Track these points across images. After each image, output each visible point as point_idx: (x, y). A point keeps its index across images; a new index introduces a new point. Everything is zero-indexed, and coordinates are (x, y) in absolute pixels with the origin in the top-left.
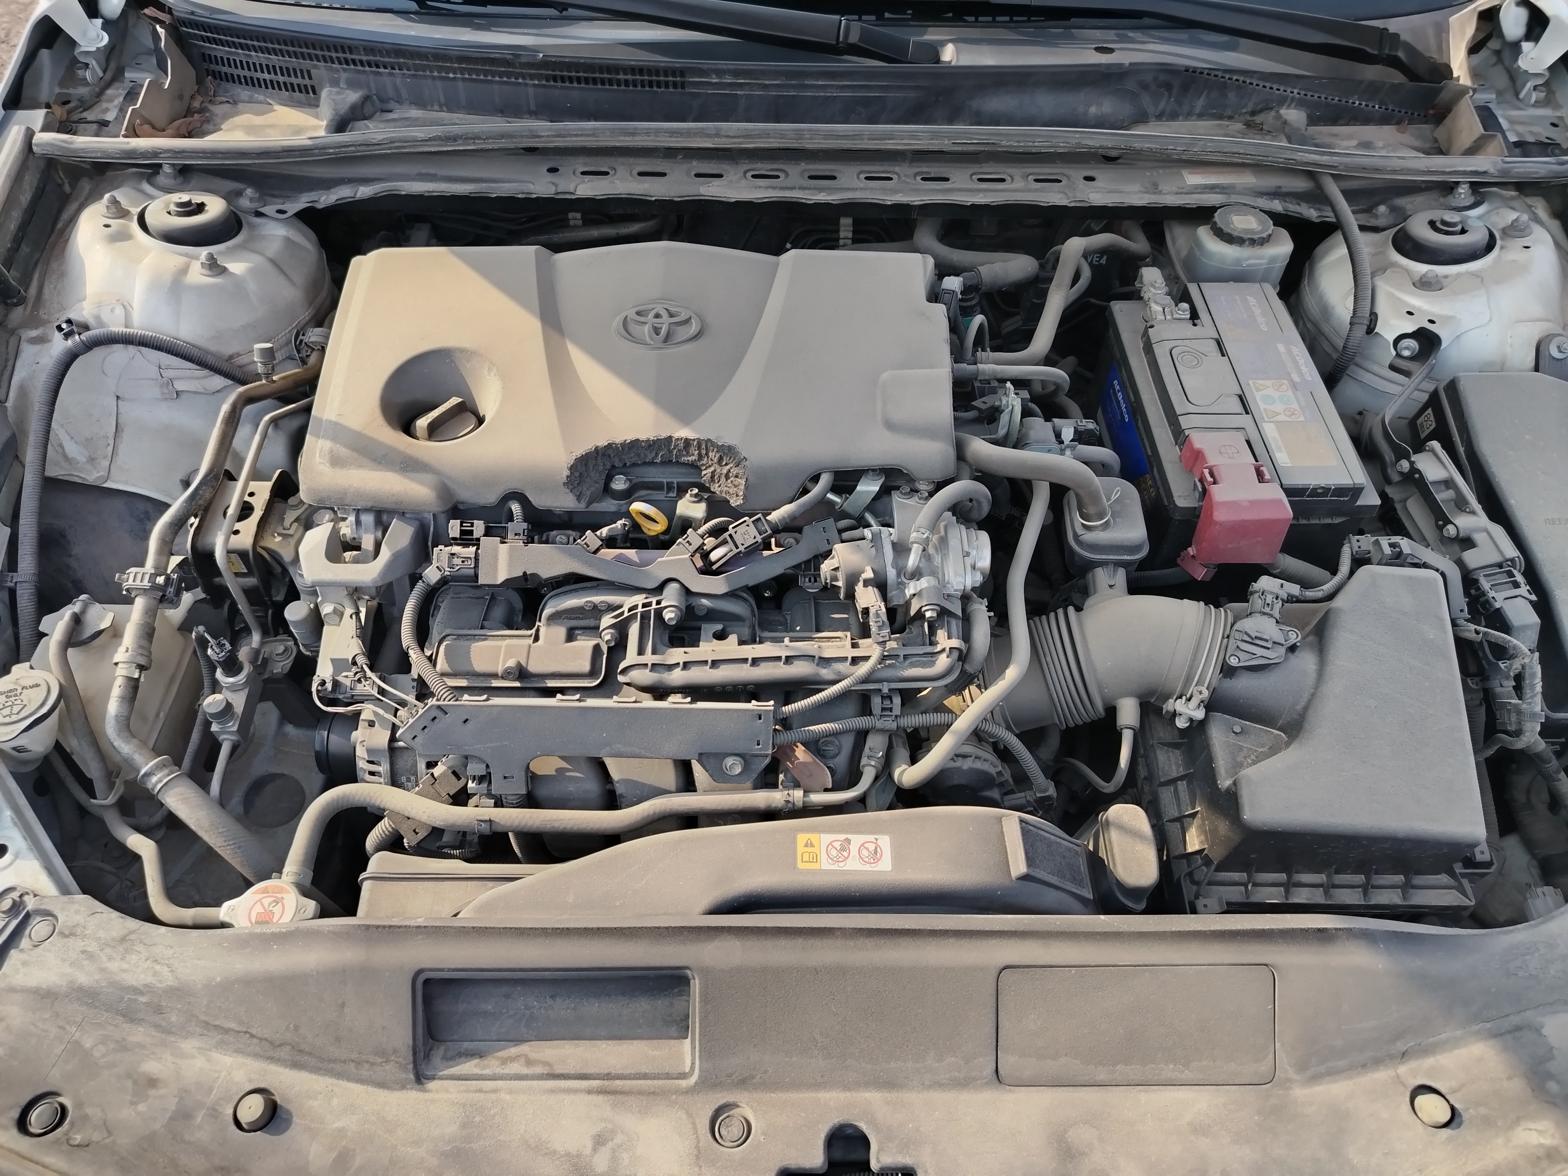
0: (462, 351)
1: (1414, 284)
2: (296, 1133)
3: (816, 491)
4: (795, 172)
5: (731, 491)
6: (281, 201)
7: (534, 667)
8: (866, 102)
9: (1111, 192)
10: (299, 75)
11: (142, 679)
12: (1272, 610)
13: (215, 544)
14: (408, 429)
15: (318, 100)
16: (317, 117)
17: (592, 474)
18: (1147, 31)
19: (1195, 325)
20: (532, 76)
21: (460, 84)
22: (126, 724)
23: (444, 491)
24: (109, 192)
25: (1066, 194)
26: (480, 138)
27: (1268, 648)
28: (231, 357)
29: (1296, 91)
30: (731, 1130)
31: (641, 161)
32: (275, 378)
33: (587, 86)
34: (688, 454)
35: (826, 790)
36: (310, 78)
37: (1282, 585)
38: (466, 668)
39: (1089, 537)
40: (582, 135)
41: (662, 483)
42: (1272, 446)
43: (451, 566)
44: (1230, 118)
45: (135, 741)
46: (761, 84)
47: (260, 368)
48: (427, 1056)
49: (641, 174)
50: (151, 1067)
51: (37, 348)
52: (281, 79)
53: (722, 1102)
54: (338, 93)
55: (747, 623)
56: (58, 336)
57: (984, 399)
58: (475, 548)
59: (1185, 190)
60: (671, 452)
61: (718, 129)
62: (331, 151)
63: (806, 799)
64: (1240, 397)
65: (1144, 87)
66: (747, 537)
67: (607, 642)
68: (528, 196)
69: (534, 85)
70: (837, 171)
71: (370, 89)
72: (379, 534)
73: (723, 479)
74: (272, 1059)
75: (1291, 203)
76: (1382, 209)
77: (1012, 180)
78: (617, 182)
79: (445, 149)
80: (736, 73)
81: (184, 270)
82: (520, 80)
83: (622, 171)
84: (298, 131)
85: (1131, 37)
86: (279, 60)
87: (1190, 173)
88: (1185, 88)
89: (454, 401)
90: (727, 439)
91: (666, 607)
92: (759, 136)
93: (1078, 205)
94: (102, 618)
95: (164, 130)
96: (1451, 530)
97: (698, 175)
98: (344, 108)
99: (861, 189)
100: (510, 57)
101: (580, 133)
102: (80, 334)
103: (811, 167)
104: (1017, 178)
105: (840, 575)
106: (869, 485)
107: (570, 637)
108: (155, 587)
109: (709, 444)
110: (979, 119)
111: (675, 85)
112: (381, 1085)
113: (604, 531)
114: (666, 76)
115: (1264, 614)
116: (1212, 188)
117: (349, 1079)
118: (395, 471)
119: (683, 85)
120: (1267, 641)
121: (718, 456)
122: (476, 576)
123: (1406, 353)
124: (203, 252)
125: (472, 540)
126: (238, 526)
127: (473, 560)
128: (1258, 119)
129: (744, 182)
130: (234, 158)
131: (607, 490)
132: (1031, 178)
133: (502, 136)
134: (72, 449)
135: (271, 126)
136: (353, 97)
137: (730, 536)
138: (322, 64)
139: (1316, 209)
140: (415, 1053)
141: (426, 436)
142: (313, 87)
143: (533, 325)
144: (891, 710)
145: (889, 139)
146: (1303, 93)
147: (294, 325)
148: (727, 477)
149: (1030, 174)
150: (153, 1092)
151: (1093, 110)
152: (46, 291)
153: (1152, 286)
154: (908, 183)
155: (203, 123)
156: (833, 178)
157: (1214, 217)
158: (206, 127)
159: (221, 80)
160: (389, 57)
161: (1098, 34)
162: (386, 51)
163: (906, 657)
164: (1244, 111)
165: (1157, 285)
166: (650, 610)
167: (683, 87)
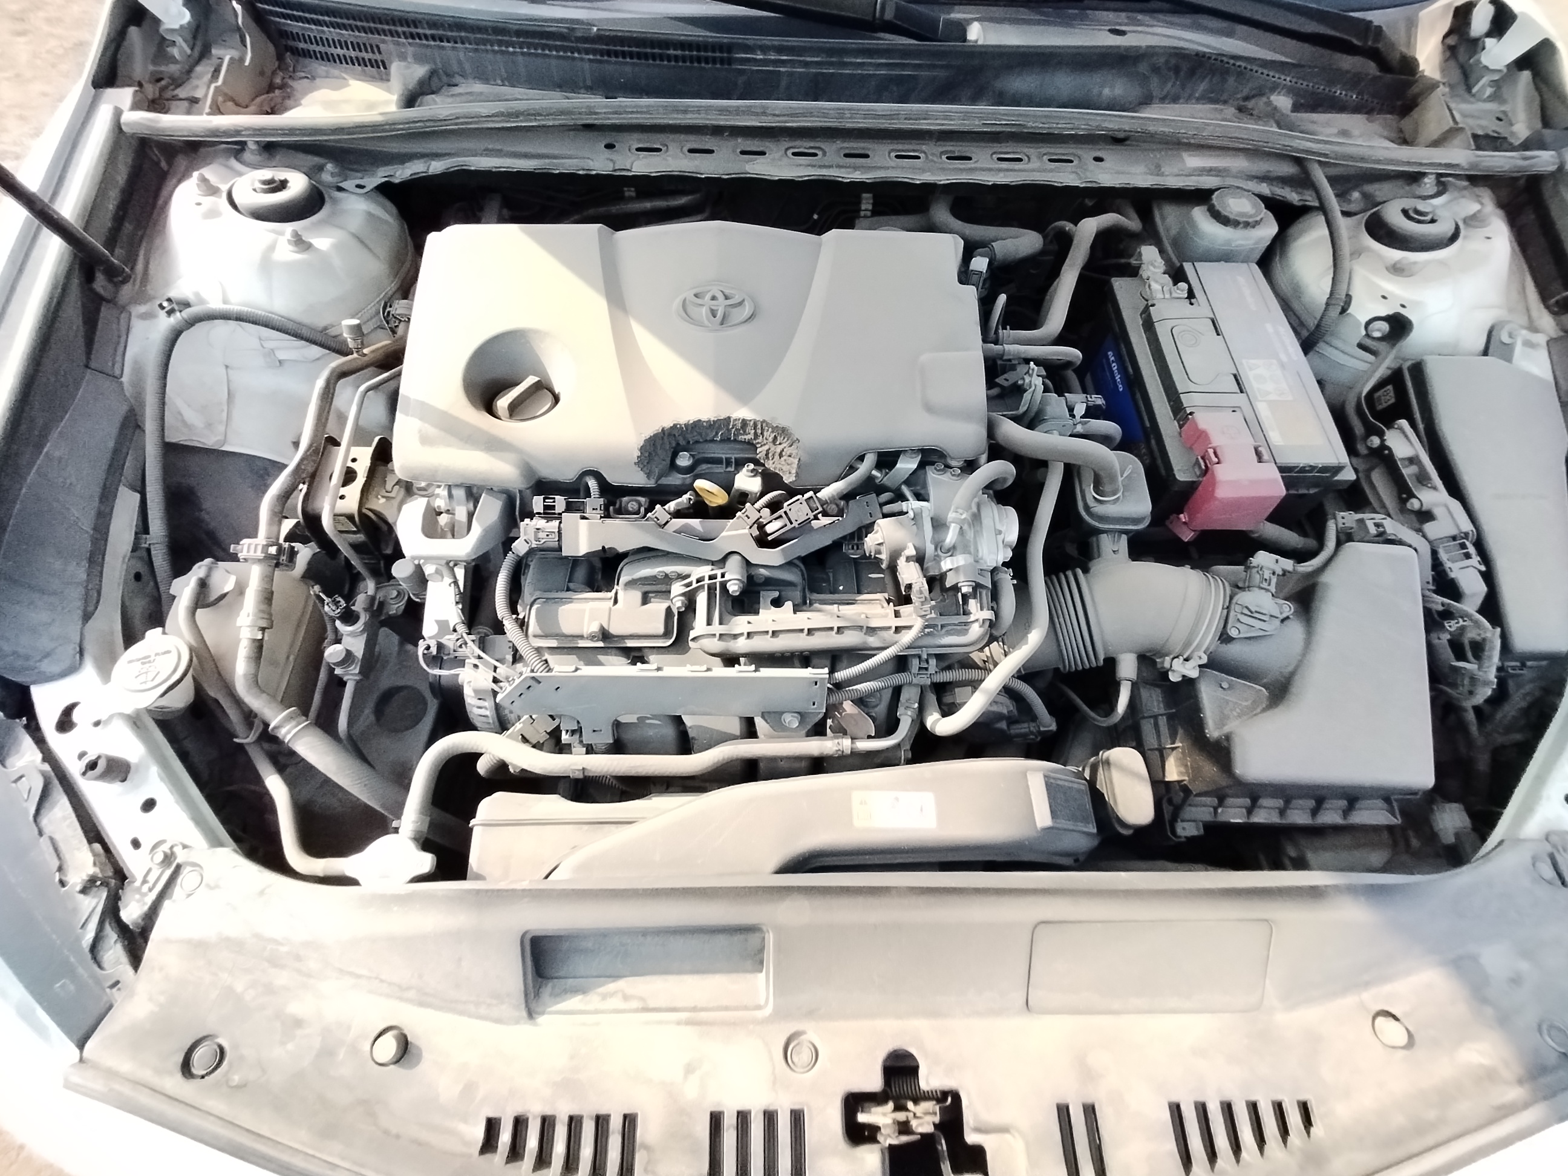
0: (536, 332)
1: (1387, 269)
2: (426, 1067)
3: (863, 469)
4: (832, 150)
5: (784, 468)
6: (359, 175)
7: (615, 630)
8: (900, 80)
9: (1118, 173)
10: (369, 49)
11: (266, 638)
12: (1269, 585)
13: (322, 509)
14: (489, 408)
15: (388, 74)
16: (389, 90)
17: (660, 452)
18: (1156, 15)
19: (1192, 304)
20: (587, 52)
21: (520, 58)
22: (255, 681)
23: (528, 470)
24: (197, 170)
25: (1077, 173)
26: (540, 115)
27: (1264, 621)
28: (326, 328)
29: (1288, 79)
30: (802, 1056)
31: (692, 137)
32: (365, 351)
33: (638, 61)
34: (745, 433)
35: (869, 737)
36: (380, 53)
37: (1277, 561)
38: (555, 631)
39: (1099, 509)
40: (637, 112)
41: (722, 458)
42: (1266, 425)
43: (538, 540)
44: (1225, 102)
45: (264, 695)
46: (803, 61)
47: (351, 344)
48: (537, 995)
49: (691, 151)
50: (295, 1008)
51: (146, 323)
52: (353, 54)
53: (792, 1031)
54: (407, 68)
55: (799, 588)
56: (162, 314)
57: (1005, 376)
58: (558, 521)
59: (1184, 173)
60: (729, 430)
61: (765, 107)
62: (401, 126)
63: (854, 746)
64: (1235, 376)
65: (1156, 70)
66: (800, 514)
67: (678, 608)
68: (589, 172)
69: (589, 60)
70: (869, 149)
71: (435, 63)
72: (471, 506)
73: (777, 457)
74: (401, 999)
75: (1277, 186)
76: (1356, 195)
77: (1029, 159)
78: (669, 158)
79: (509, 125)
80: (780, 50)
81: (272, 248)
82: (576, 55)
83: (673, 148)
84: (371, 106)
85: (1139, 20)
86: (349, 35)
87: (1190, 155)
88: (1192, 73)
89: (531, 380)
90: (782, 422)
91: (730, 580)
92: (804, 115)
93: (1089, 185)
94: (226, 582)
95: (247, 107)
96: (1414, 504)
97: (743, 153)
98: (412, 83)
99: (893, 168)
100: (565, 30)
101: (635, 110)
102: (180, 311)
103: (846, 145)
104: (1034, 158)
105: (883, 549)
106: (908, 462)
107: (645, 600)
108: (268, 557)
109: (764, 425)
110: (1001, 99)
111: (722, 61)
112: (498, 1021)
113: (672, 506)
114: (714, 51)
115: (1262, 588)
116: (1210, 171)
117: (470, 1016)
118: (482, 450)
119: (730, 61)
120: (1265, 614)
121: (773, 435)
122: (560, 549)
123: (1377, 334)
124: (289, 228)
125: (555, 514)
126: (343, 491)
127: (557, 534)
128: (1250, 104)
129: (785, 160)
130: (310, 135)
131: (673, 466)
132: (1046, 158)
133: (562, 113)
134: (191, 416)
135: (346, 101)
136: (420, 71)
137: (785, 513)
138: (389, 38)
139: (1297, 193)
140: (526, 995)
141: (508, 415)
142: (383, 62)
143: (597, 304)
144: (926, 669)
145: (925, 119)
146: (1294, 80)
147: (382, 296)
148: (781, 455)
149: (1045, 154)
150: (299, 1032)
151: (1106, 91)
152: (152, 266)
153: (1152, 264)
154: (935, 162)
155: (284, 98)
156: (866, 156)
157: (1211, 200)
158: (288, 102)
159: (299, 55)
160: (452, 31)
161: (1111, 15)
162: (449, 25)
163: (942, 626)
164: (1239, 96)
165: (1156, 264)
166: (715, 583)
167: (730, 64)
